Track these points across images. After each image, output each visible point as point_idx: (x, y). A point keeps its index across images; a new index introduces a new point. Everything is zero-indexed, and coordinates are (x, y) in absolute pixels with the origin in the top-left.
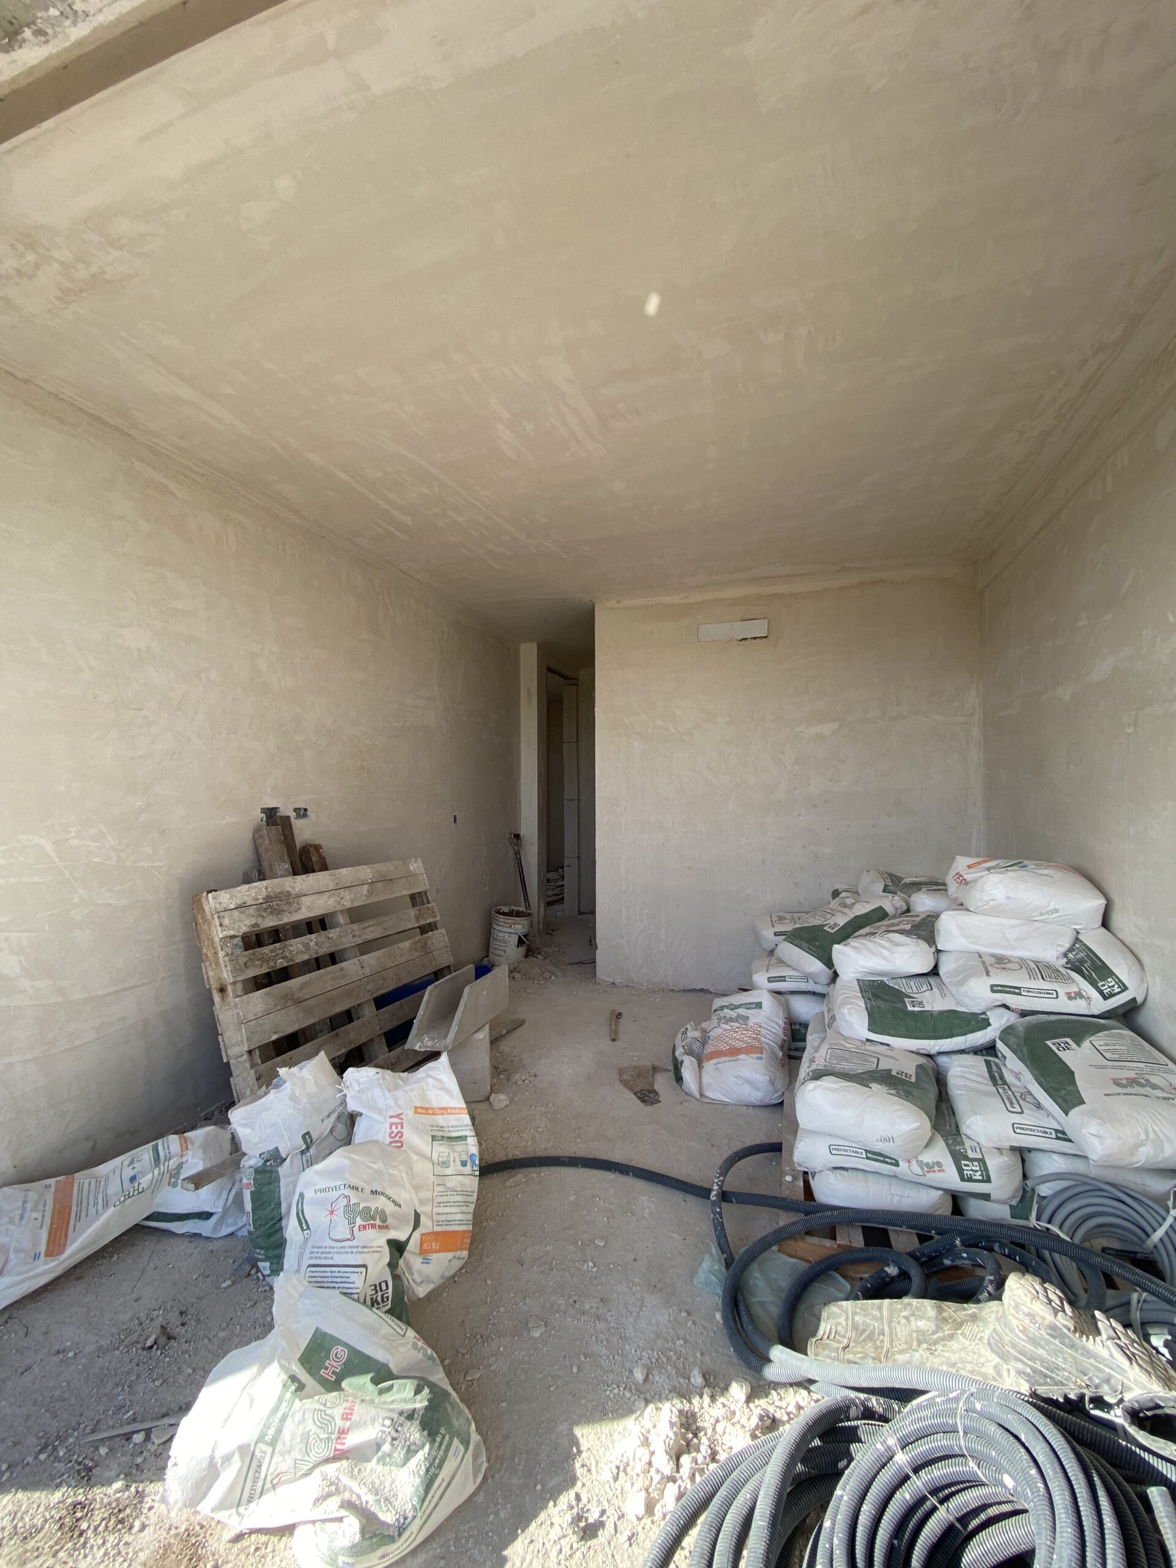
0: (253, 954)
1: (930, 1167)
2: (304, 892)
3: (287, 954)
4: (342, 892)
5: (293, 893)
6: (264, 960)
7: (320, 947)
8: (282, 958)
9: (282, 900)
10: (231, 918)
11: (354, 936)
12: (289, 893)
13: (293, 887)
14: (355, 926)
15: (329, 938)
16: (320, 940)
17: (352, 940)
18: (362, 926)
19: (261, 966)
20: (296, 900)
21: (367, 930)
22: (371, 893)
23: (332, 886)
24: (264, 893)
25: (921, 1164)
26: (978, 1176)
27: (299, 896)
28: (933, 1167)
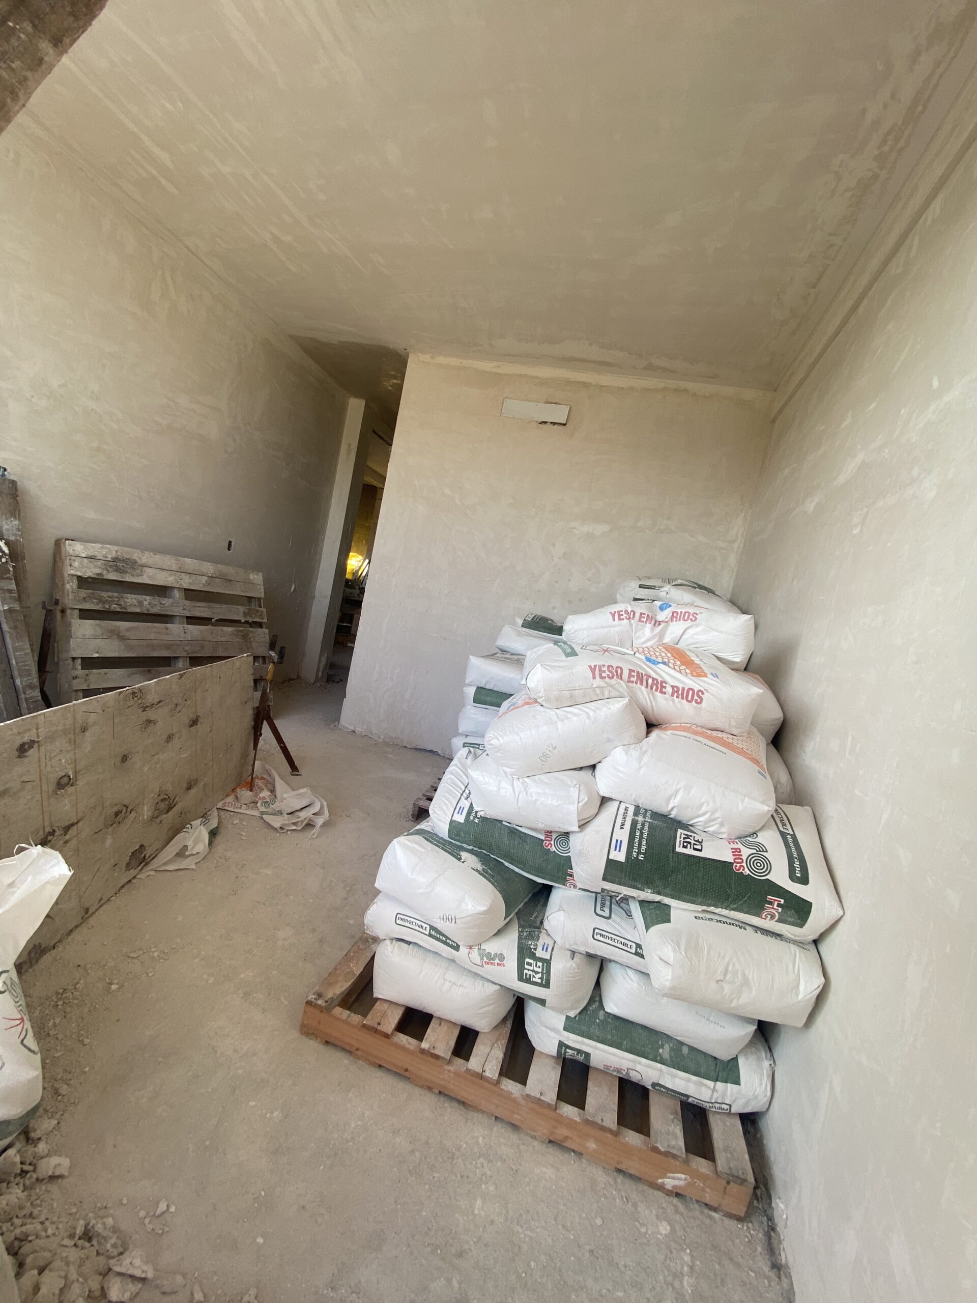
0: (93, 594)
1: (490, 958)
2: (149, 564)
3: (122, 603)
4: (183, 575)
5: (139, 562)
6: (101, 601)
7: (152, 607)
8: (118, 605)
9: (128, 565)
10: (81, 563)
11: (184, 609)
12: (135, 562)
13: (140, 558)
14: (187, 603)
15: (161, 604)
16: (153, 602)
17: (181, 611)
18: (193, 604)
19: (97, 604)
20: (140, 568)
21: (197, 608)
22: (208, 584)
23: (174, 568)
24: (114, 555)
25: (482, 953)
26: (537, 979)
27: (143, 566)
28: (494, 959)
